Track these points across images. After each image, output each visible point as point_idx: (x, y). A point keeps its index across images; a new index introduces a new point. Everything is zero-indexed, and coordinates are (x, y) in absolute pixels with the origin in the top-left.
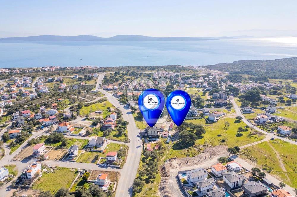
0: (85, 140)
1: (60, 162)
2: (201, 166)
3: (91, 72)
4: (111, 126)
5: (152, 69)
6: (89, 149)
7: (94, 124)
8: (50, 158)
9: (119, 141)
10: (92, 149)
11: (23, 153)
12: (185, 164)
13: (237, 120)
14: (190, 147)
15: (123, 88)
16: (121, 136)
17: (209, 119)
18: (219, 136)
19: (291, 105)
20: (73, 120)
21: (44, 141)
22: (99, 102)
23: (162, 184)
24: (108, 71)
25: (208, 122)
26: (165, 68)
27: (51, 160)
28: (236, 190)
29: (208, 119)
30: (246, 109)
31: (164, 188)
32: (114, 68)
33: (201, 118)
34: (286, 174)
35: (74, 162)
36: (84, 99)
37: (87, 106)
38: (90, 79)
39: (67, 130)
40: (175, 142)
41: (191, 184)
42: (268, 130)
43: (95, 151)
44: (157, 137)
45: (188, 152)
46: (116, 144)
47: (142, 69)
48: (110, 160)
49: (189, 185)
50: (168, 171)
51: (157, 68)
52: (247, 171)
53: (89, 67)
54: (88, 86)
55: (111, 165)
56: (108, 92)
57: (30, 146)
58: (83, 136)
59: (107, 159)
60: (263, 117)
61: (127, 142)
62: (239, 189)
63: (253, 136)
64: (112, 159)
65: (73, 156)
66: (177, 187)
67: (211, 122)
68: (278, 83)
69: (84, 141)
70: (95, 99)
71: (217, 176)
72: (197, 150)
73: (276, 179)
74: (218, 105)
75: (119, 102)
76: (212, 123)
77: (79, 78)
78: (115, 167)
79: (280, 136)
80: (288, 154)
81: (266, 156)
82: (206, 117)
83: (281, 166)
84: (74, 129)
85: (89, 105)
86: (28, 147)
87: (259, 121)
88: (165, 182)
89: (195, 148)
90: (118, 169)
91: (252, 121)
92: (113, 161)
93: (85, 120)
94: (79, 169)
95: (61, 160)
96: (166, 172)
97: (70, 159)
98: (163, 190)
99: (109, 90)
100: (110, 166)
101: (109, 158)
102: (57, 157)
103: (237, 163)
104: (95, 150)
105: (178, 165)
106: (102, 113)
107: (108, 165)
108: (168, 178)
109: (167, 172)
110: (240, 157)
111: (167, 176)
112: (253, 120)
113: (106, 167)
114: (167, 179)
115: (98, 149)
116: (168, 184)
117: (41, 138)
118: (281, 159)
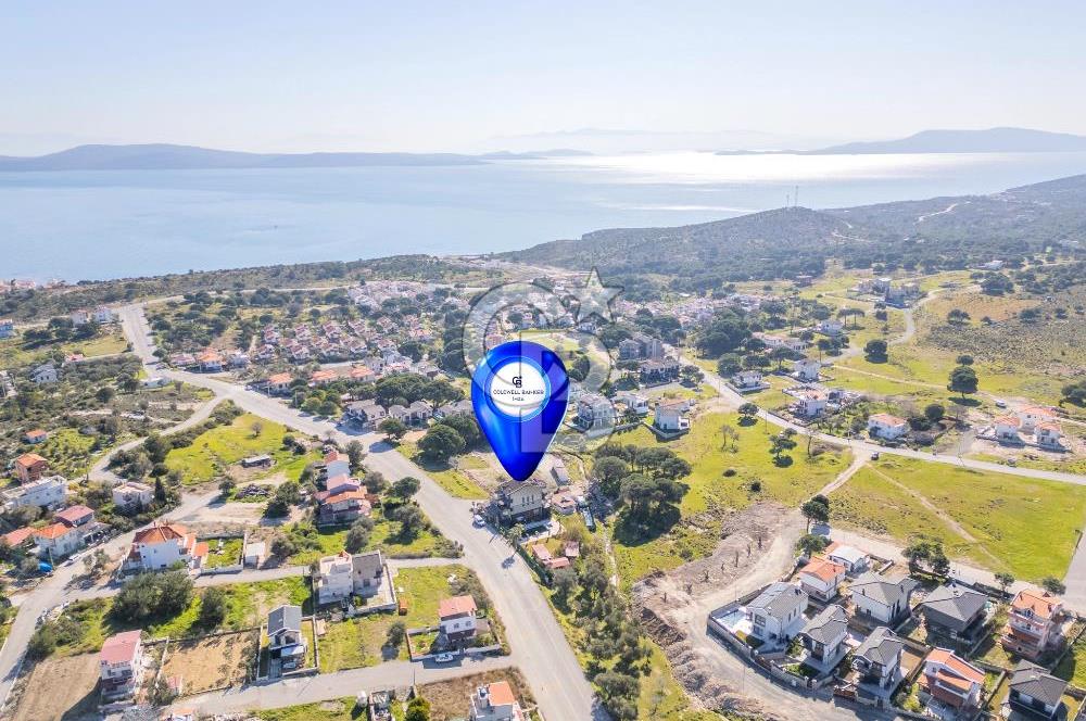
0: (288, 580)
1: (252, 689)
2: (753, 577)
3: (70, 304)
4: (358, 508)
5: (334, 276)
6: (335, 609)
7: (276, 512)
8: (195, 688)
9: (422, 557)
10: (351, 607)
11: (29, 698)
12: (704, 584)
13: (743, 416)
14: (674, 528)
15: (268, 355)
16: (415, 537)
17: (662, 427)
18: (730, 474)
19: (841, 353)
20: (170, 510)
21: (104, 624)
22: (219, 421)
23: (685, 666)
24: (149, 294)
25: (666, 435)
26: (377, 268)
27: (202, 692)
28: (903, 625)
29: (656, 425)
30: (745, 381)
31: (701, 680)
32: (166, 279)
33: (635, 427)
34: (981, 548)
35: (312, 674)
36: (146, 420)
37: (182, 446)
38: (87, 332)
39: (183, 557)
40: (612, 519)
41: (771, 644)
42: (843, 432)
43: (364, 614)
44: (545, 514)
45: (678, 545)
46: (420, 570)
47: (291, 277)
48: (457, 630)
49: (769, 648)
50: (671, 620)
51: (350, 270)
52: (886, 562)
53: (17, 285)
54: (106, 364)
55: (469, 650)
56: (217, 379)
57: (47, 660)
58: (266, 567)
59: (442, 630)
60: (815, 397)
61: (456, 556)
62: (908, 620)
63: (822, 459)
64: (463, 628)
65: (298, 650)
66: (735, 664)
67: (673, 435)
68: (762, 291)
69: (285, 584)
70: (190, 412)
71: (824, 597)
72: (699, 531)
73: (969, 568)
74: (654, 378)
75: (298, 412)
76: (677, 437)
77: (30, 335)
78: (485, 654)
79: (887, 445)
80: (944, 493)
81: (896, 508)
82: (649, 421)
83: (955, 528)
84: (206, 545)
85: (189, 439)
86: (42, 668)
87: (806, 411)
88: (689, 657)
89: (691, 527)
90: (500, 658)
91: (782, 412)
92: (470, 632)
93: (220, 501)
94: (364, 695)
95: (248, 681)
96: (666, 625)
97: (290, 670)
98: (699, 687)
99: (211, 370)
100: (467, 655)
101: (450, 627)
102: (220, 676)
103: (848, 545)
104: (362, 609)
105: (685, 595)
106: (272, 462)
107: (457, 653)
108: (685, 643)
109: (667, 622)
110: (838, 526)
111: (680, 638)
112: (786, 407)
113: (456, 662)
114: (687, 648)
115: (372, 603)
116: (702, 661)
117: (77, 614)
118: (939, 510)
